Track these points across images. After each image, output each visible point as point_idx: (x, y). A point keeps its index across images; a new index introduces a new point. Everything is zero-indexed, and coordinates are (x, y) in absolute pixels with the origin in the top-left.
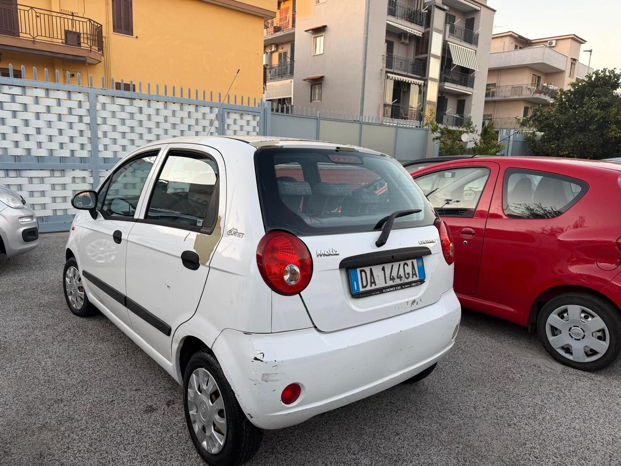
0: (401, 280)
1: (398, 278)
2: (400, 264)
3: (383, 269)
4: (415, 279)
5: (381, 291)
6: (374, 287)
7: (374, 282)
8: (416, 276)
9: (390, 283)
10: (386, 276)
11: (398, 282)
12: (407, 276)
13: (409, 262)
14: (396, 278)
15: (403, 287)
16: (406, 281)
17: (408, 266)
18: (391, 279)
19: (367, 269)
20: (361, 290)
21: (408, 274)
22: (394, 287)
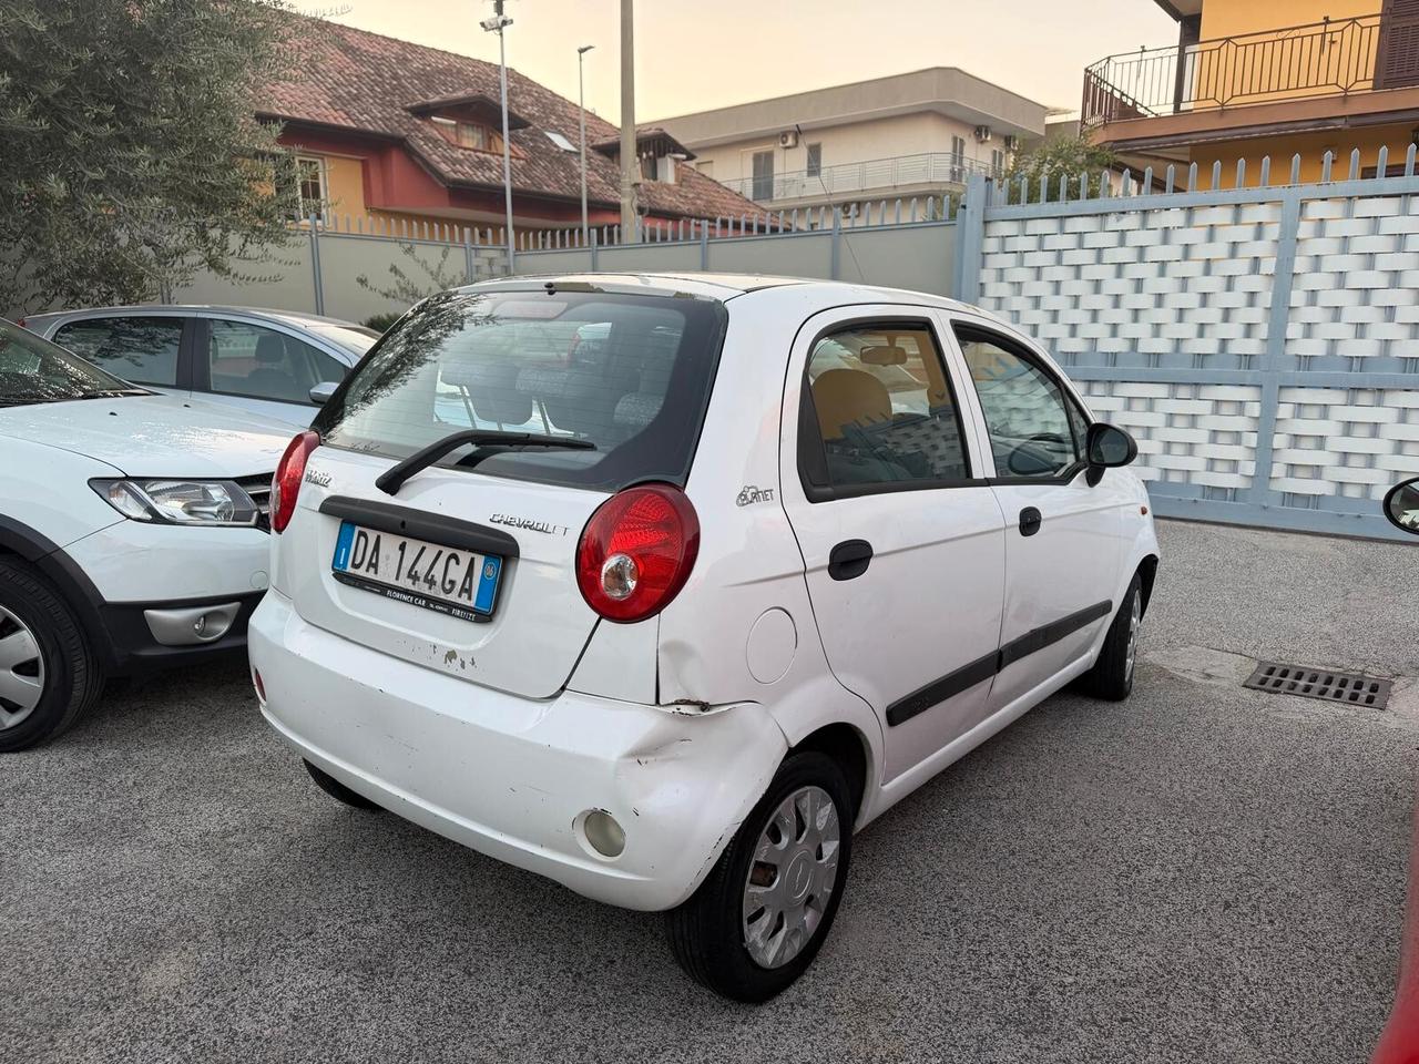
0: (430, 588)
1: (426, 580)
2: (440, 552)
3: (402, 547)
4: (464, 601)
5: (383, 589)
6: (371, 575)
7: (375, 566)
8: (470, 598)
9: (405, 583)
10: (404, 564)
11: (423, 588)
12: (448, 587)
13: (465, 557)
14: (422, 579)
15: (432, 606)
16: (442, 596)
17: (458, 563)
18: (409, 576)
19: (372, 535)
20: (350, 569)
21: (452, 582)
22: (412, 595)
